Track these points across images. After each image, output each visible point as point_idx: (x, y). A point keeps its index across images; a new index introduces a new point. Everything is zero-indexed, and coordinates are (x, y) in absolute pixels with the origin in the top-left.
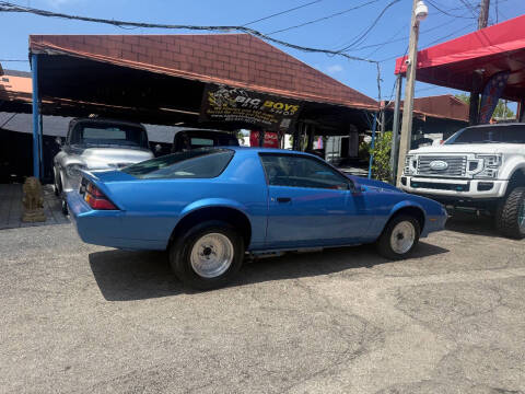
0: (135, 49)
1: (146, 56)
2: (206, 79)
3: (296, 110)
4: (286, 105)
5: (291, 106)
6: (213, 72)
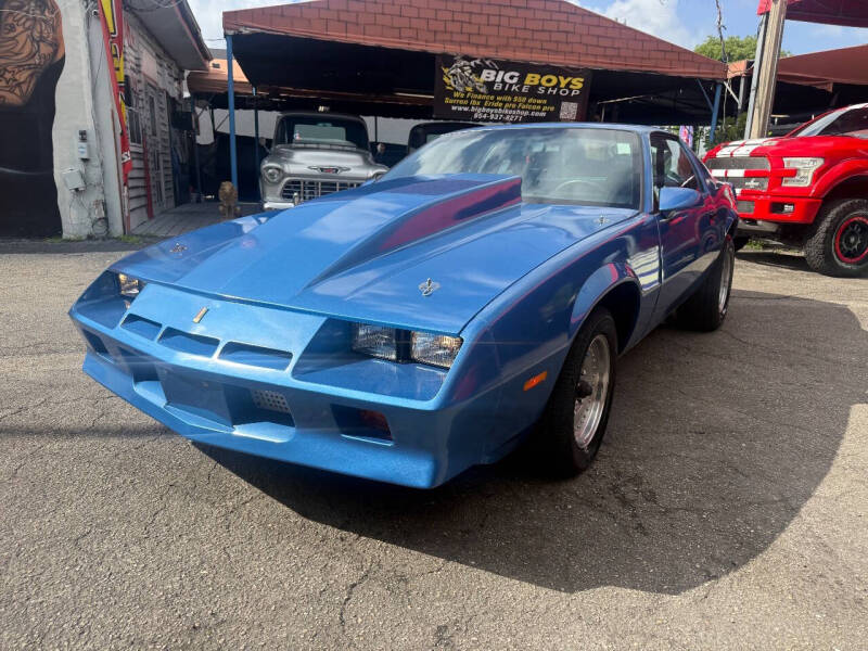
0: (344, 16)
1: (357, 24)
2: (435, 48)
3: (580, 86)
4: (561, 78)
5: (569, 79)
6: (447, 37)
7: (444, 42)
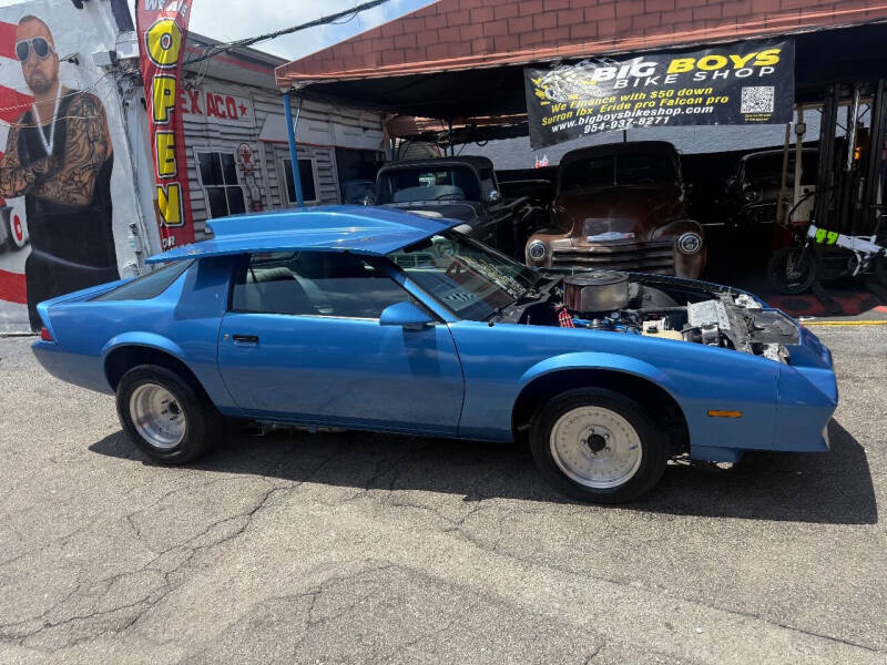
3: (775, 60)
4: (735, 58)
5: (750, 56)
6: (538, 37)
7: (533, 46)
